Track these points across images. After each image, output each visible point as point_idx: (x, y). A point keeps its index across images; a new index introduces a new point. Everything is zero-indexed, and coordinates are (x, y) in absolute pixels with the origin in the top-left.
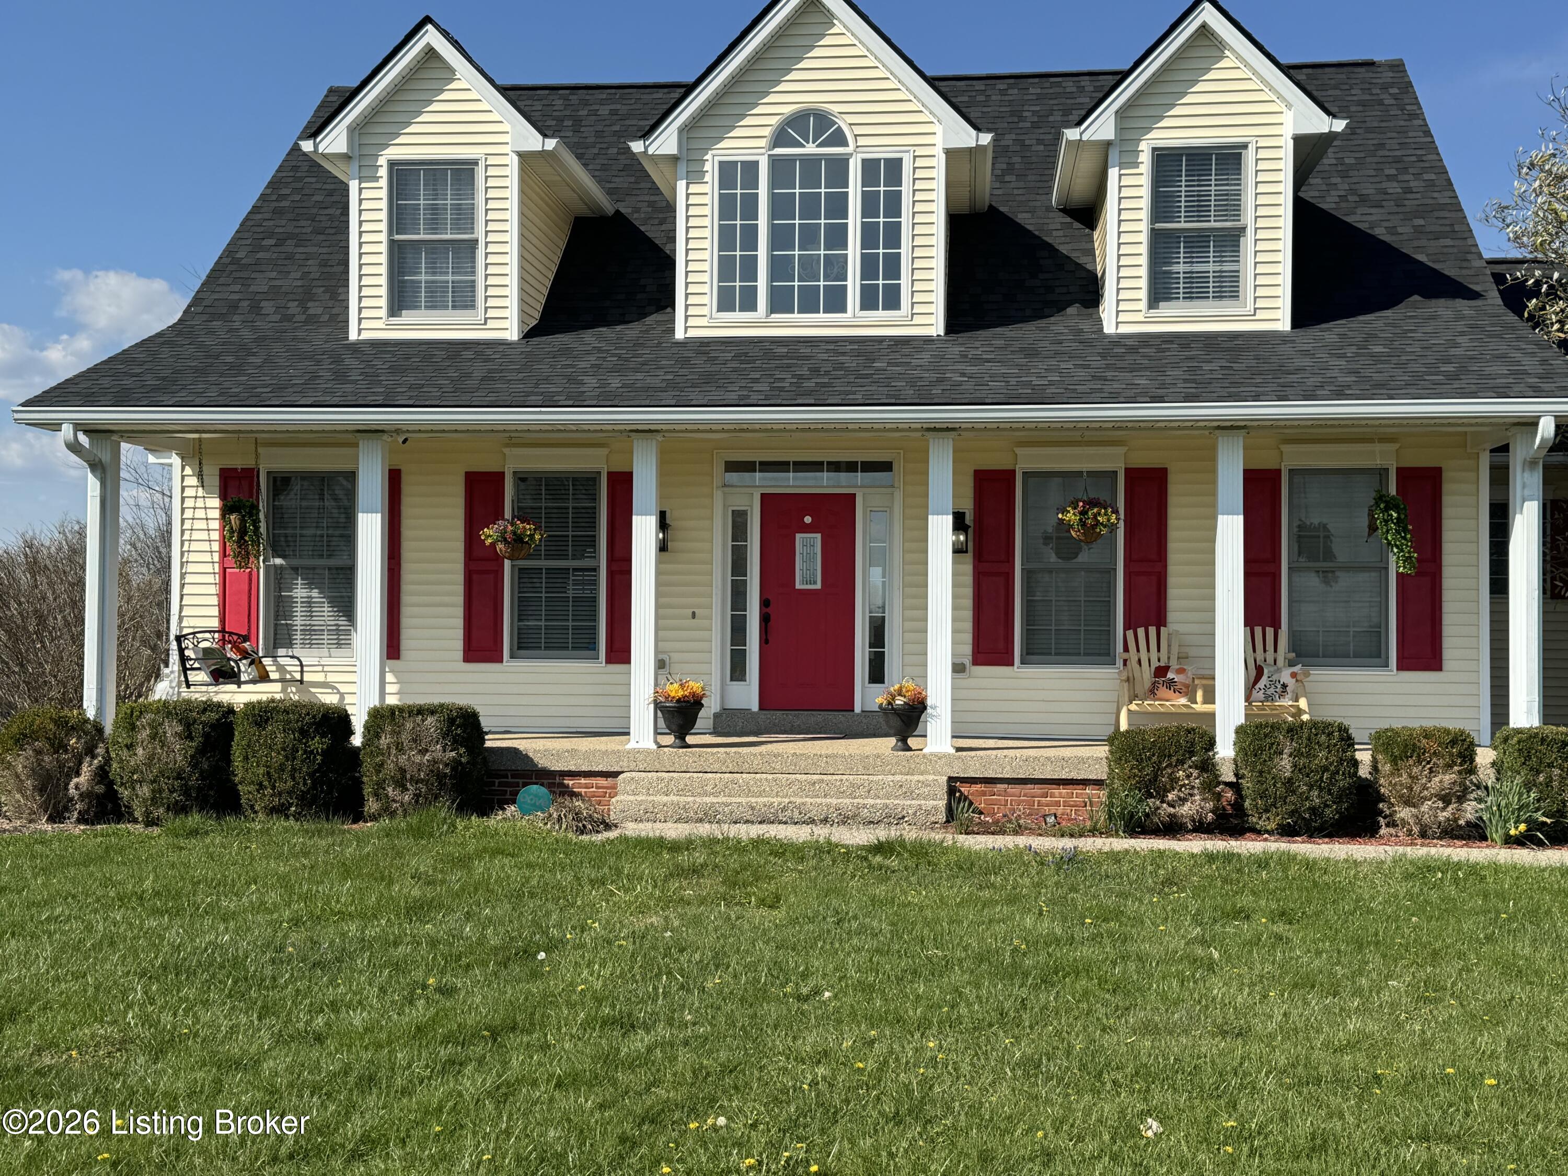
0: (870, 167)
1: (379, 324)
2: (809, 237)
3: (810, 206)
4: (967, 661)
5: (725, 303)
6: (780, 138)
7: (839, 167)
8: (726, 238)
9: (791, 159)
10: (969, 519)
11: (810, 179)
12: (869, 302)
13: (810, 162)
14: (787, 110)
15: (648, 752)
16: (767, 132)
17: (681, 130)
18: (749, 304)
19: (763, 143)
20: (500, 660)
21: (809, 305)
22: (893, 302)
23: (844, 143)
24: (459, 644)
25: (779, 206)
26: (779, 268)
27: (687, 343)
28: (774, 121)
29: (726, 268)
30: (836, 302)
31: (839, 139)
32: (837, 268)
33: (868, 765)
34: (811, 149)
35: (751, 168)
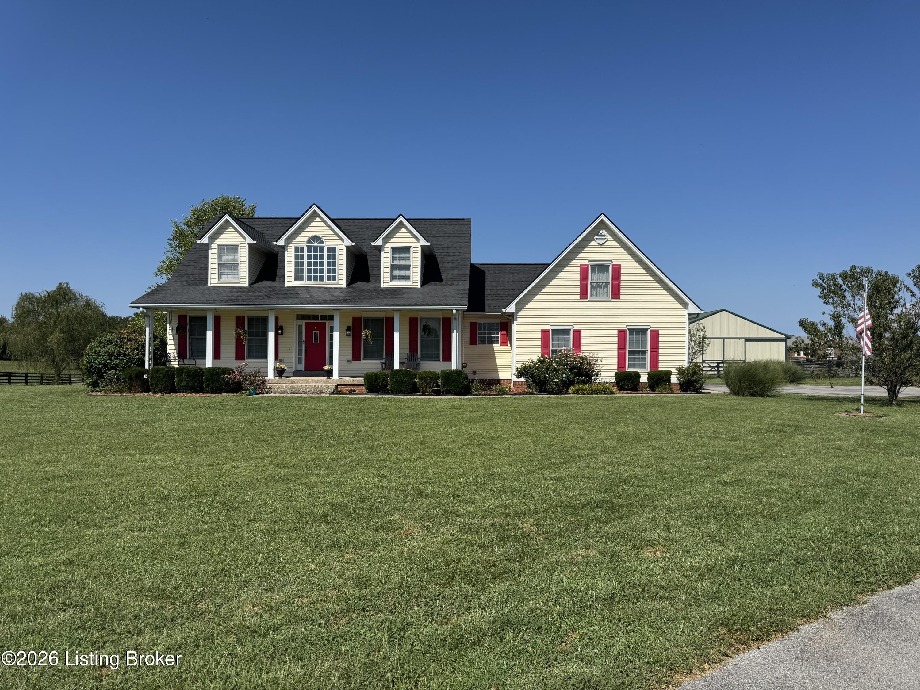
0: (329, 249)
1: (215, 282)
2: (316, 264)
3: (316, 257)
4: (351, 360)
5: (296, 279)
6: (309, 242)
7: (322, 249)
8: (296, 264)
9: (311, 247)
10: (351, 328)
11: (316, 251)
12: (329, 279)
13: (316, 247)
14: (310, 235)
15: (272, 380)
16: (306, 240)
17: (285, 240)
18: (302, 279)
19: (305, 243)
20: (244, 360)
21: (315, 279)
22: (334, 279)
23: (323, 243)
24: (234, 356)
25: (309, 257)
26: (309, 271)
27: (288, 287)
28: (307, 238)
29: (296, 271)
30: (322, 279)
31: (322, 242)
32: (322, 271)
33: (320, 382)
34: (316, 244)
35: (302, 248)
